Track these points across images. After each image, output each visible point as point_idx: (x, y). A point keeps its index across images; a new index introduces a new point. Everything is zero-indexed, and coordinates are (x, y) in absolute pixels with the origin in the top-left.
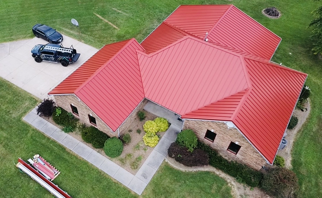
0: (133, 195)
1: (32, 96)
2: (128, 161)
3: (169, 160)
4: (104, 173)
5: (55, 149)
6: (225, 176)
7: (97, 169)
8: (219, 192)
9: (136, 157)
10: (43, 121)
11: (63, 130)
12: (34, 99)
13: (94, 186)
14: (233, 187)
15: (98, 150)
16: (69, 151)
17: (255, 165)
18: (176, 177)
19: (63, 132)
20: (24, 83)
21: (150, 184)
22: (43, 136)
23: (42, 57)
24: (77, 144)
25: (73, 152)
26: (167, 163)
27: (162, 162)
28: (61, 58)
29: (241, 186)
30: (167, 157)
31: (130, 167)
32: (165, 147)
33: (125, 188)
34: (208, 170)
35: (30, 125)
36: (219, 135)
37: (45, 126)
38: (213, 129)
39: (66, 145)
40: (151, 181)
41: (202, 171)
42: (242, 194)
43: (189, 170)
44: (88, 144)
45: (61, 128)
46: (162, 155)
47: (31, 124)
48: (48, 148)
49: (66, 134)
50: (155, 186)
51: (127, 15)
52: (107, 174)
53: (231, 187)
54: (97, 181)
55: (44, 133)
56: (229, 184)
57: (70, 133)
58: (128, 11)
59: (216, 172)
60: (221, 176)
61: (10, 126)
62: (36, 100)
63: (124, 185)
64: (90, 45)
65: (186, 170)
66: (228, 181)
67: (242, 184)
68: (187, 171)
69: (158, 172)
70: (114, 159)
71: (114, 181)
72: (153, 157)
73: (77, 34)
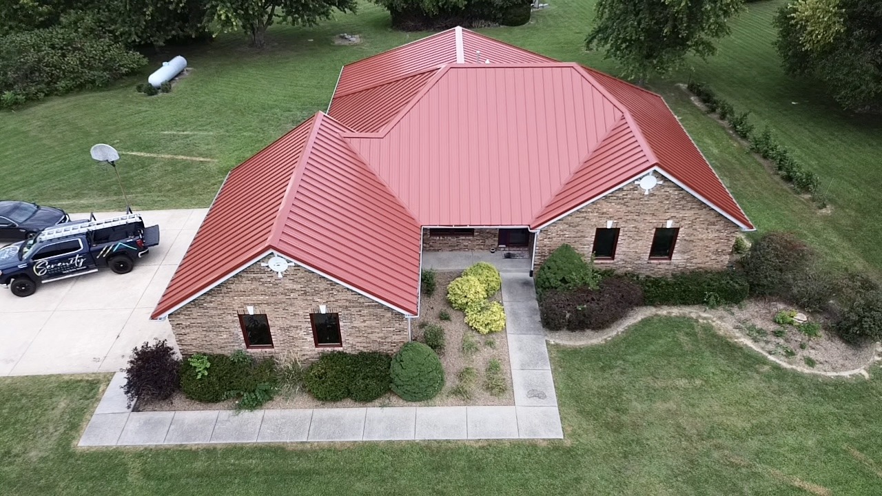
0: (549, 448)
1: (66, 378)
2: (473, 386)
3: (556, 339)
4: (438, 442)
5: (251, 464)
6: (681, 311)
7: (412, 444)
8: (697, 341)
9: (483, 369)
10: (157, 417)
11: (239, 408)
12: (81, 381)
13: (439, 487)
14: (710, 321)
15: (377, 402)
16: (300, 447)
17: (714, 262)
18: (599, 359)
19: (246, 414)
20: (12, 361)
21: (561, 405)
22: (186, 454)
23: (38, 270)
24: (309, 420)
25: (312, 444)
26: (557, 345)
27: (546, 349)
28: (108, 248)
29: (720, 311)
30: (548, 335)
31: (489, 393)
32: (527, 319)
33: (517, 445)
34: (643, 317)
35: (117, 448)
36: (626, 229)
37: (172, 427)
38: (610, 218)
39: (277, 438)
40: (559, 396)
41: (635, 325)
42: (736, 325)
43: (611, 335)
44: (338, 403)
45: (230, 408)
46: (533, 336)
47: (119, 444)
48: (226, 473)
49: (259, 414)
50: (577, 402)
51: (211, 133)
52: (448, 441)
53: (709, 323)
54: (436, 469)
55: (181, 445)
56: (701, 321)
57: (269, 404)
58: (208, 127)
59: (659, 313)
60: (674, 314)
61: (40, 487)
62: (87, 381)
63: (509, 440)
64: (162, 208)
65: (605, 337)
66: (694, 315)
67: (720, 308)
68: (610, 339)
69: (554, 371)
70: (437, 400)
71: (477, 446)
72: (520, 349)
73: (104, 200)
